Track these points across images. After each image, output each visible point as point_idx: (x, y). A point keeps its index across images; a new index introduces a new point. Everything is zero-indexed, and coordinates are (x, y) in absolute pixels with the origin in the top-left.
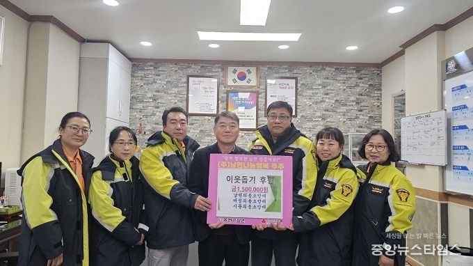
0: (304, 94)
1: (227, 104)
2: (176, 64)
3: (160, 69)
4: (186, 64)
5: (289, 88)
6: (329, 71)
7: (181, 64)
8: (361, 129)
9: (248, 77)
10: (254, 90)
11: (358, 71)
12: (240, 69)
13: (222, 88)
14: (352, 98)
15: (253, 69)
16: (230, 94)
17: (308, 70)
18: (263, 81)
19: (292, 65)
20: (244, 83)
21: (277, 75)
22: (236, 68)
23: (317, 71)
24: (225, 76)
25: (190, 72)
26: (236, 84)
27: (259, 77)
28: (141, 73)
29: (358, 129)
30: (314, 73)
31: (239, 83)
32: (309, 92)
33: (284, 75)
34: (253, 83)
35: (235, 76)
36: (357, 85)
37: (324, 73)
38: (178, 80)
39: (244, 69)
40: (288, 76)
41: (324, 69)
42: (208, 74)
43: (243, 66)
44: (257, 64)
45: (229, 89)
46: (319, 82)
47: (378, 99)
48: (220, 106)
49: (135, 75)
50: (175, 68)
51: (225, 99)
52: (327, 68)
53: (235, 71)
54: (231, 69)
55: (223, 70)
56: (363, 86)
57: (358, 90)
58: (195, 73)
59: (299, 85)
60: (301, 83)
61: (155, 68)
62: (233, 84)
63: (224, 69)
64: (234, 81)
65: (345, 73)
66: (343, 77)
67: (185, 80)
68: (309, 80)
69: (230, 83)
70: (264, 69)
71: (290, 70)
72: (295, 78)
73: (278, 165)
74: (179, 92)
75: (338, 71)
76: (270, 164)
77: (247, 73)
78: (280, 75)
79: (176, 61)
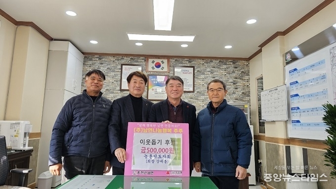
0: (199, 77)
2: (114, 57)
3: (103, 60)
4: (121, 57)
5: (189, 73)
6: (215, 63)
7: (117, 57)
8: (237, 101)
9: (162, 65)
10: (166, 74)
11: (234, 63)
12: (157, 61)
14: (231, 80)
15: (165, 61)
16: (150, 77)
17: (202, 62)
18: (172, 68)
19: (191, 58)
20: (159, 70)
21: (182, 65)
22: (154, 60)
23: (207, 63)
24: (147, 65)
25: (123, 62)
26: (154, 70)
27: (169, 66)
28: (90, 62)
29: (235, 101)
30: (205, 64)
31: (156, 69)
32: (203, 76)
33: (186, 65)
34: (166, 69)
35: (154, 65)
36: (233, 72)
37: (212, 64)
38: (115, 67)
39: (159, 61)
40: (189, 65)
41: (212, 61)
42: (135, 63)
43: (159, 58)
44: (168, 57)
45: (149, 73)
46: (208, 69)
47: (247, 81)
49: (86, 63)
50: (112, 59)
53: (153, 62)
54: (150, 60)
55: (145, 61)
56: (237, 73)
57: (234, 75)
58: (127, 63)
59: (195, 71)
61: (100, 59)
62: (152, 70)
64: (153, 68)
65: (226, 64)
66: (225, 66)
67: (120, 67)
68: (202, 68)
69: (150, 69)
70: (172, 61)
71: (190, 62)
72: (193, 67)
73: (178, 130)
74: (115, 75)
75: (221, 63)
76: (173, 129)
77: (161, 63)
78: (183, 65)
79: (114, 55)
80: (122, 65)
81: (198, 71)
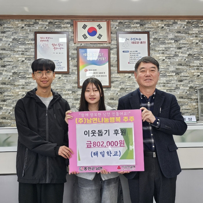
0: (157, 49)
1: (78, 62)
2: (22, 20)
3: (6, 25)
4: (33, 21)
5: (141, 43)
6: (181, 25)
7: (28, 20)
9: (99, 32)
10: (105, 45)
12: (90, 25)
13: (72, 45)
15: (104, 24)
16: (81, 51)
17: (160, 24)
18: (114, 36)
19: (143, 19)
20: (95, 39)
21: (129, 30)
22: (86, 23)
23: (168, 25)
24: (75, 32)
25: (37, 28)
26: (87, 40)
27: (109, 32)
30: (166, 27)
31: (90, 39)
32: (162, 47)
33: (135, 30)
34: (105, 38)
35: (85, 32)
37: (176, 27)
38: (25, 38)
39: (94, 25)
40: (140, 30)
41: (175, 23)
42: (56, 30)
43: (93, 21)
44: (108, 19)
45: (79, 45)
46: (171, 36)
48: (71, 63)
50: (20, 24)
51: (75, 56)
52: (179, 22)
53: (84, 27)
54: (80, 24)
55: (72, 25)
58: (43, 29)
59: (151, 40)
60: (153, 37)
62: (83, 40)
63: (74, 25)
64: (85, 36)
66: (195, 30)
67: (32, 36)
68: (161, 34)
69: (80, 38)
70: (115, 24)
71: (142, 25)
72: (148, 33)
73: (129, 118)
74: (27, 50)
75: (189, 25)
76: (122, 117)
77: (97, 28)
78: (132, 30)
79: (22, 18)
80: (36, 33)
81: (155, 39)
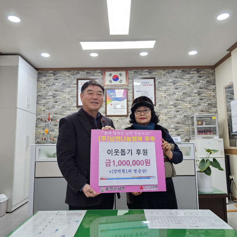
0: (161, 89)
1: (106, 98)
2: (69, 71)
3: (58, 75)
4: (76, 71)
5: (150, 85)
6: (177, 72)
7: (72, 71)
8: (202, 113)
9: (120, 78)
10: (125, 87)
11: (198, 72)
12: (114, 73)
14: (195, 91)
15: (124, 73)
16: (108, 91)
17: (163, 72)
18: (131, 81)
19: (151, 69)
20: (117, 83)
22: (112, 73)
23: (169, 73)
24: (104, 79)
25: (79, 76)
26: (112, 84)
27: (127, 78)
28: (44, 79)
29: (201, 113)
30: (167, 74)
31: (114, 83)
32: (164, 88)
33: (145, 76)
34: (124, 82)
35: (111, 78)
36: (198, 82)
37: (174, 74)
38: (71, 83)
39: (117, 73)
40: (149, 77)
41: (173, 71)
43: (116, 71)
44: (126, 69)
45: (107, 87)
46: (171, 80)
47: (214, 91)
49: (40, 80)
50: (67, 74)
53: (110, 75)
54: (107, 73)
56: (202, 82)
57: (199, 85)
58: (83, 77)
59: (156, 83)
61: (54, 74)
62: (109, 84)
63: (103, 74)
64: (110, 81)
65: (189, 73)
66: (188, 76)
67: (75, 82)
68: (163, 79)
70: (131, 73)
71: (150, 73)
72: (154, 78)
73: (150, 138)
74: (71, 91)
75: (183, 72)
76: (144, 137)
77: (119, 76)
78: (143, 76)
81: (159, 82)
